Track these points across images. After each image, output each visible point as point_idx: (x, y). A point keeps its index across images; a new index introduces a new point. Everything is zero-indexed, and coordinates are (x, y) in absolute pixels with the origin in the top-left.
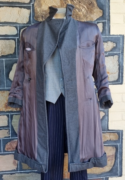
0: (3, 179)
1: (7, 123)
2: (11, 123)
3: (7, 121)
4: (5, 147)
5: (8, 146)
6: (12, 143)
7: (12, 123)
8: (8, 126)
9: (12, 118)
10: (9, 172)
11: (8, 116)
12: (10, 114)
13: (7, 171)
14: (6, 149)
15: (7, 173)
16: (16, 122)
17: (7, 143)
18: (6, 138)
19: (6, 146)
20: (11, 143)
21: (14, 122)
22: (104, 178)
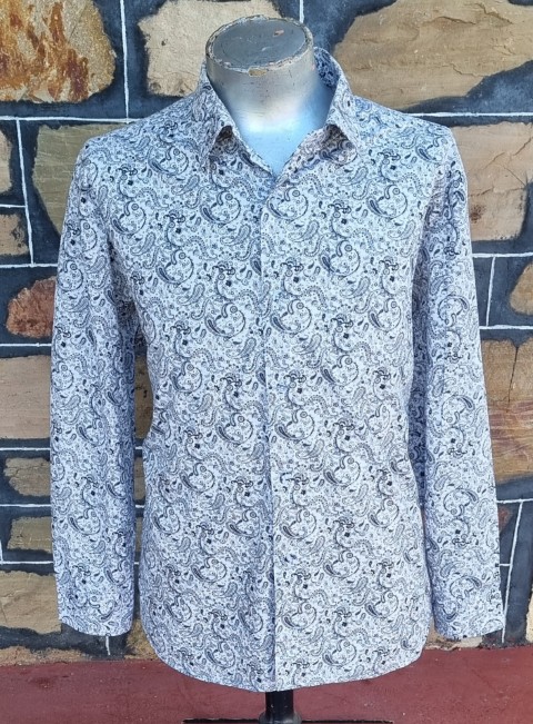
0: (9, 478)
1: (7, 174)
2: (29, 174)
3: (6, 165)
4: (7, 316)
5: (25, 308)
6: (41, 291)
7: (35, 178)
8: (13, 195)
9: (35, 144)
10: (37, 449)
11: (9, 129)
12: (18, 119)
13: (23, 440)
14: (11, 326)
15: (25, 449)
16: (56, 168)
17: (15, 293)
18: (10, 266)
19: (13, 310)
20: (38, 294)
21: (45, 171)
22: (518, 504)
